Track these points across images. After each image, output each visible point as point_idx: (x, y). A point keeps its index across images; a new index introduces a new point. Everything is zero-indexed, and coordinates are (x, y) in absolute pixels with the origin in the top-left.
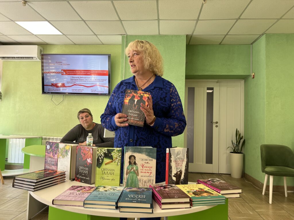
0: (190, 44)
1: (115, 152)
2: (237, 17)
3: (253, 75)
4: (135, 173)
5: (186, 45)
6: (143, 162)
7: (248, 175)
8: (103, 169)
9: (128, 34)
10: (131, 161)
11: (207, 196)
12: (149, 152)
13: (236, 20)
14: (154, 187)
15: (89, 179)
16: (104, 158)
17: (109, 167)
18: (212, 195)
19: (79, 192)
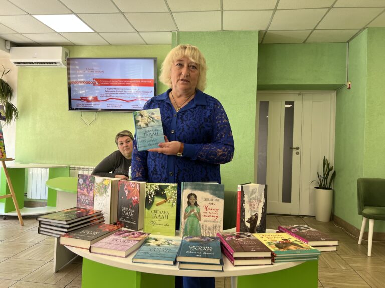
0: (264, 43)
1: (169, 190)
2: (330, 5)
3: (350, 85)
4: (196, 217)
5: (259, 44)
6: (207, 203)
8: (153, 212)
9: (181, 29)
10: (191, 201)
12: (214, 190)
13: (327, 10)
14: (223, 236)
15: (135, 224)
16: (155, 197)
17: (162, 208)
18: (302, 249)
19: (124, 239)
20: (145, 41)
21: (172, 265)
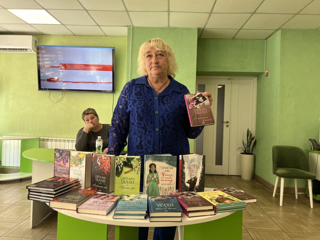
0: (201, 37)
1: (134, 161)
2: (253, 11)
3: (267, 73)
4: (156, 181)
5: (198, 39)
6: (164, 170)
7: (259, 177)
8: (122, 178)
9: (135, 25)
10: (152, 169)
11: (229, 203)
12: (169, 161)
13: (251, 14)
14: (176, 195)
15: (107, 188)
16: (123, 167)
17: (129, 175)
18: (234, 202)
19: (102, 201)
20: (104, 33)
21: (143, 219)
